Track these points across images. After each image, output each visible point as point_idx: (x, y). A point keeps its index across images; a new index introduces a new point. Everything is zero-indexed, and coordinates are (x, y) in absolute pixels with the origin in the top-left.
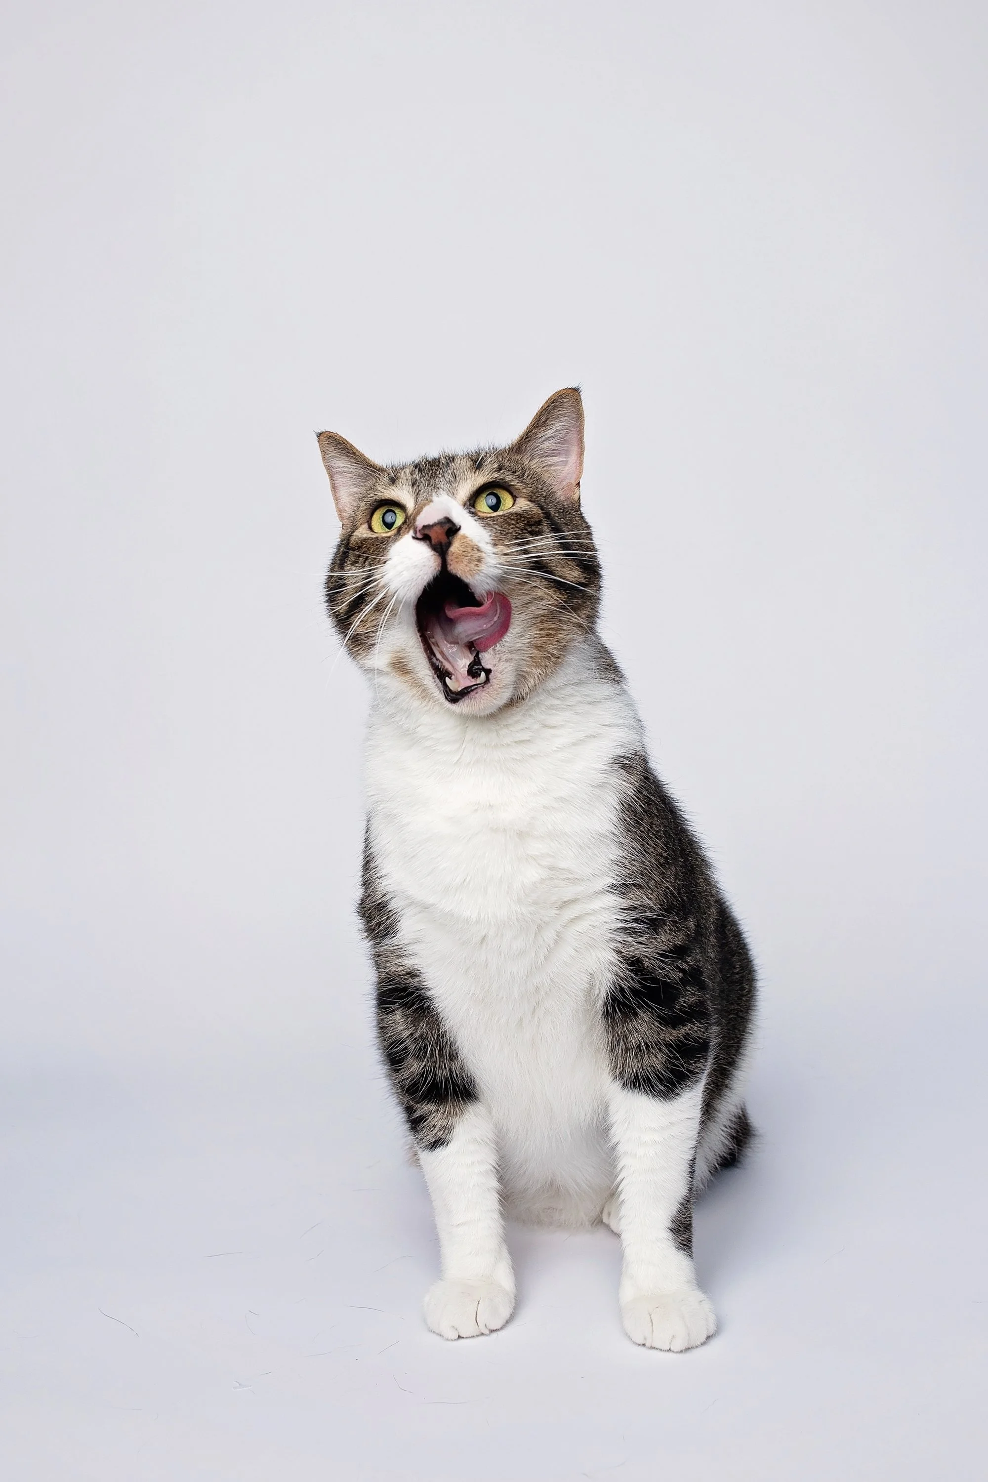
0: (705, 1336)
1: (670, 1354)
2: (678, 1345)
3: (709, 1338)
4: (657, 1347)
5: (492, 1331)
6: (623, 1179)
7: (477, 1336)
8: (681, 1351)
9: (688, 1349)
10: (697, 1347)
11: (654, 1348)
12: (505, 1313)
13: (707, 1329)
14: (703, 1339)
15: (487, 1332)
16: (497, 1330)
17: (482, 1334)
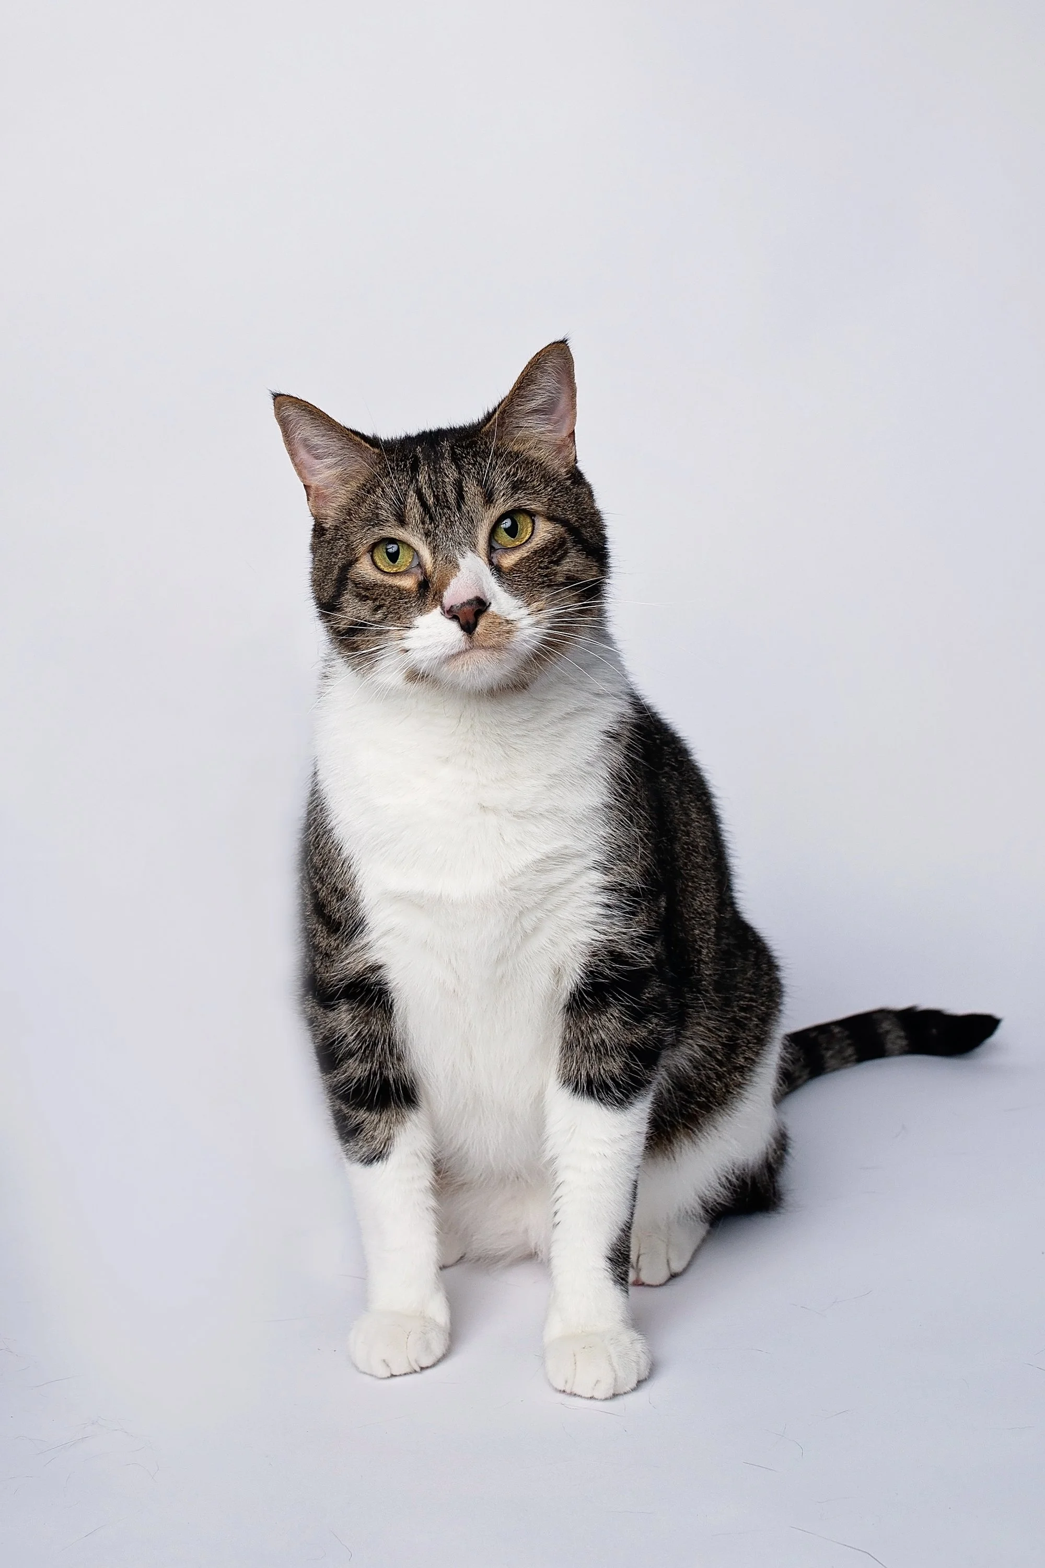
0: (636, 1382)
1: (592, 1402)
2: (604, 1390)
3: (640, 1383)
4: (578, 1393)
5: (422, 1369)
6: (561, 1196)
7: (411, 1373)
8: (606, 1399)
9: (615, 1396)
10: (625, 1393)
11: (575, 1394)
12: (438, 1350)
13: (638, 1373)
14: (633, 1385)
15: (418, 1369)
16: (427, 1368)
17: (415, 1372)
